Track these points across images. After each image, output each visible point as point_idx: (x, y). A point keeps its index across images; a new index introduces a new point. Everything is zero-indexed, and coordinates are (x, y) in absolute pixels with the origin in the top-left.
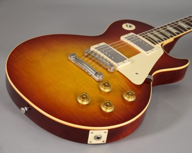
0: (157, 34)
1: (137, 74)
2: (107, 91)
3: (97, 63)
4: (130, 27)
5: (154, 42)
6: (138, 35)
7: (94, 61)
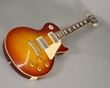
0: (61, 34)
1: (51, 54)
2: (40, 61)
3: (39, 47)
4: (52, 28)
5: (59, 38)
6: (54, 34)
7: (38, 46)
